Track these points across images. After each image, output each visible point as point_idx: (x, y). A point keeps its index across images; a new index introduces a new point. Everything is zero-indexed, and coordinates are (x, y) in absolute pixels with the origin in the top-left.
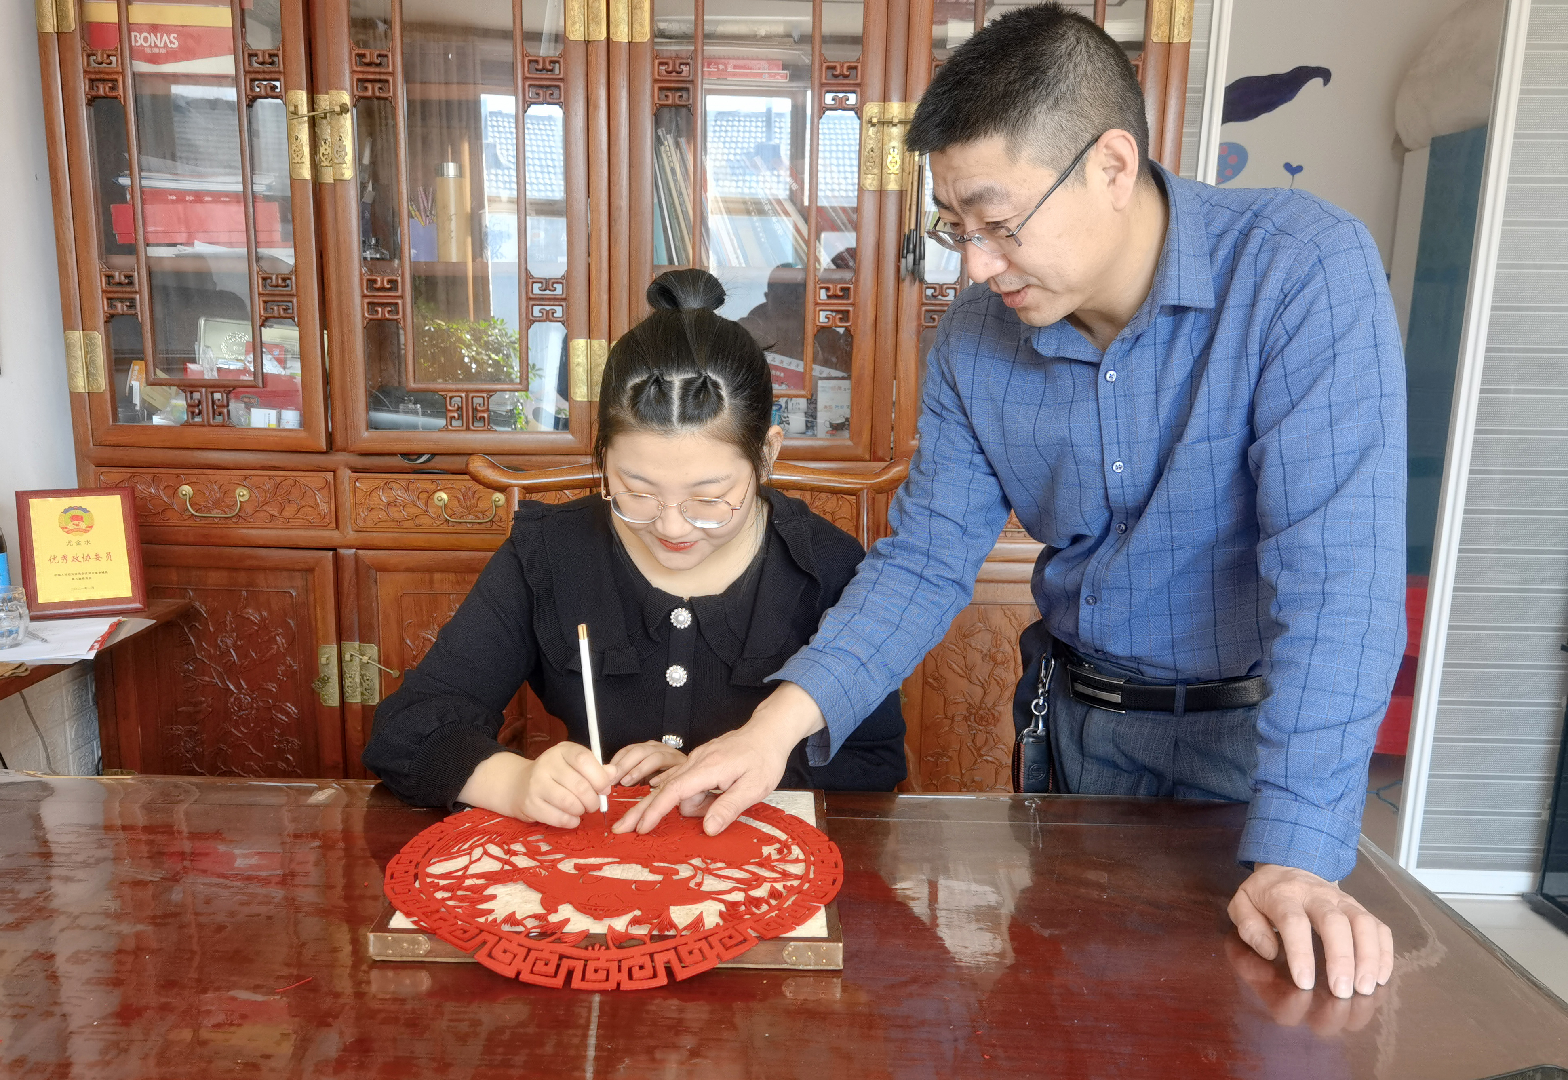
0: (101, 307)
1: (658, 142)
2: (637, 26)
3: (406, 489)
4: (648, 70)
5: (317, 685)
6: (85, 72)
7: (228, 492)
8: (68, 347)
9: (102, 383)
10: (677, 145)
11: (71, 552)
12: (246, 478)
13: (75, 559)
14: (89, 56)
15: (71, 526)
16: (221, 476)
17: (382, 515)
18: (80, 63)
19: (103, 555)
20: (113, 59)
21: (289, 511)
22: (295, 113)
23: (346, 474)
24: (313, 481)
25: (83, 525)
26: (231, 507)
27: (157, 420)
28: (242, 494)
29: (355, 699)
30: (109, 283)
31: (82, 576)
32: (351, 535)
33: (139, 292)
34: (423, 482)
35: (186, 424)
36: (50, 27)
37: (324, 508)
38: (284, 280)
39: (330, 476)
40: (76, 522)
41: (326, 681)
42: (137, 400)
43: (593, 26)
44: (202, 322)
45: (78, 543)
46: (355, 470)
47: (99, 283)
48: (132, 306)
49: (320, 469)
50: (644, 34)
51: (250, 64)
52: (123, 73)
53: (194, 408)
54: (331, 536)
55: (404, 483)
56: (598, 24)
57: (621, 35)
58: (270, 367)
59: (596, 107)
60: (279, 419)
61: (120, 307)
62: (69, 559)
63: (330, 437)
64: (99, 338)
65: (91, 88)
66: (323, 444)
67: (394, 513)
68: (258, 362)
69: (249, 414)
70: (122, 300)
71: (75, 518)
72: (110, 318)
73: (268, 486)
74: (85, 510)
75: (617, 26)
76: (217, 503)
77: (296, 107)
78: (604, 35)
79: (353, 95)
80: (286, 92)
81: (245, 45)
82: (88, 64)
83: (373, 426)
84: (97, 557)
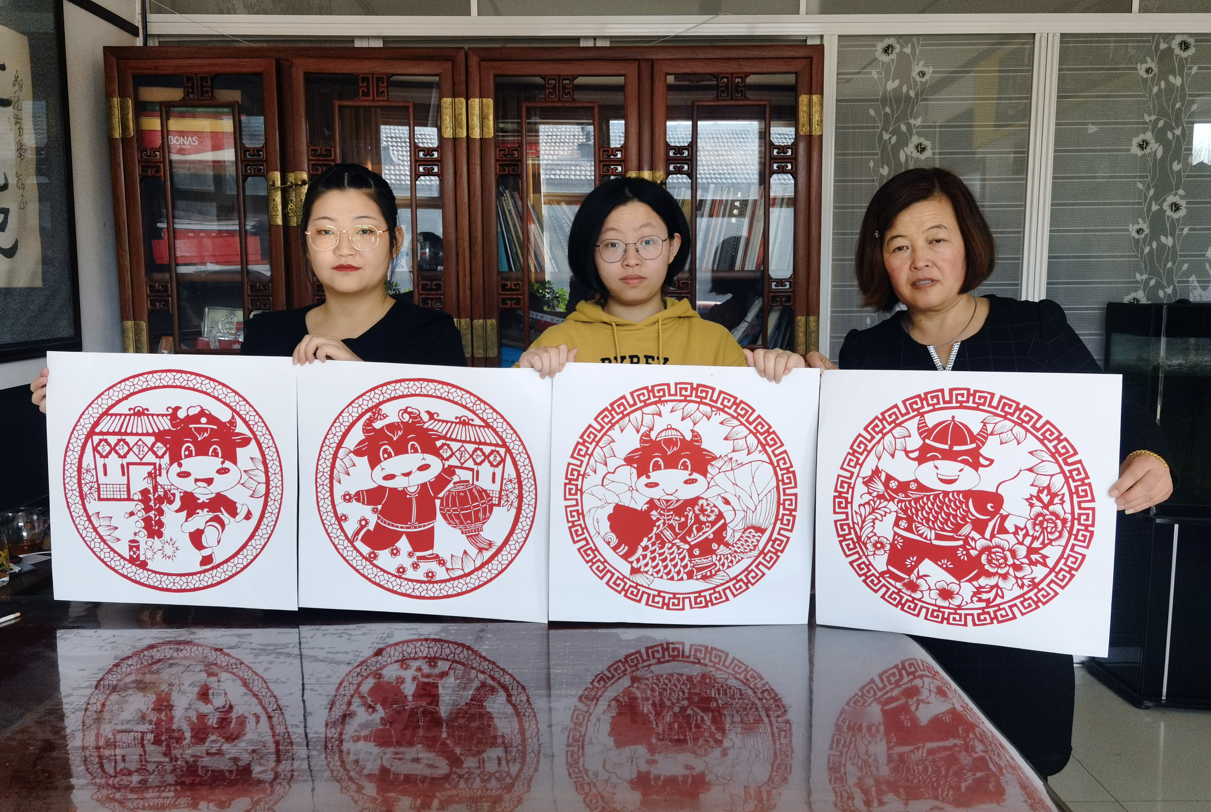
0: (146, 305)
1: (499, 195)
2: (485, 129)
4: (493, 153)
6: (139, 162)
8: (123, 331)
10: (513, 197)
14: (142, 152)
18: (136, 156)
20: (158, 153)
22: (274, 185)
30: (151, 291)
33: (171, 296)
36: (117, 134)
38: (264, 286)
43: (458, 130)
44: (207, 310)
47: (145, 290)
48: (166, 304)
50: (490, 133)
51: (245, 156)
52: (164, 162)
56: (461, 128)
57: (476, 134)
59: (461, 176)
61: (158, 305)
64: (144, 325)
65: (143, 171)
70: (159, 301)
72: (151, 313)
75: (473, 129)
77: (274, 182)
78: (465, 135)
79: (309, 174)
80: (267, 173)
81: (242, 145)
82: (141, 157)
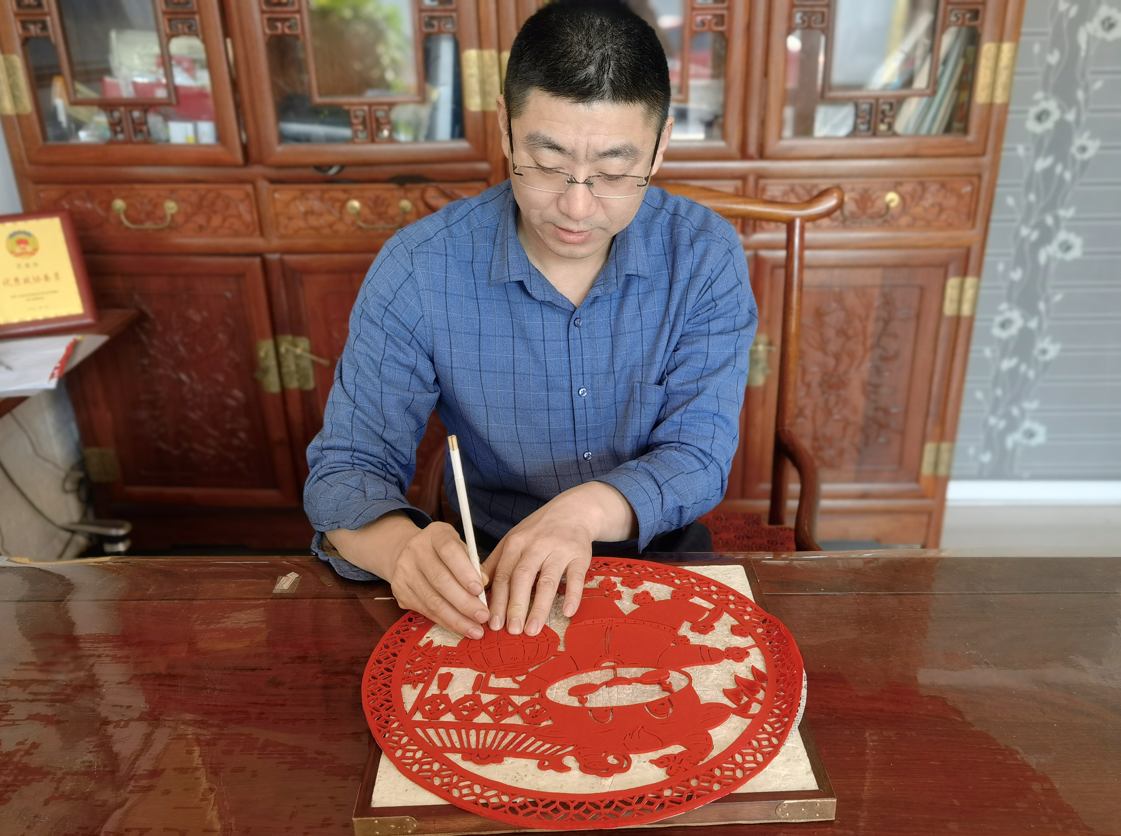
0: (16, 30)
3: (322, 199)
5: (258, 375)
7: (157, 205)
9: (27, 105)
11: (21, 274)
12: (172, 191)
13: (26, 281)
15: (18, 249)
16: (151, 191)
17: (301, 223)
19: (51, 275)
21: (216, 221)
23: (264, 185)
24: (235, 192)
25: (29, 248)
26: (163, 218)
27: (83, 136)
28: (171, 207)
29: (293, 384)
30: (19, 6)
31: (36, 297)
32: (276, 242)
33: (49, 14)
34: (336, 192)
35: (111, 142)
37: (247, 217)
39: (249, 188)
40: (23, 246)
41: (266, 371)
42: (62, 118)
44: (113, 35)
45: (27, 266)
46: (273, 181)
47: (11, 6)
48: (44, 27)
49: (240, 181)
53: (114, 125)
54: (258, 242)
55: (318, 193)
58: (181, 79)
60: (196, 131)
61: (34, 30)
62: (21, 280)
63: (245, 148)
64: (18, 61)
66: (239, 156)
67: (313, 221)
68: (169, 75)
69: (167, 127)
70: (34, 23)
71: (21, 242)
72: (26, 41)
73: (194, 198)
74: (28, 234)
76: (149, 215)
83: (284, 138)
84: (47, 278)
